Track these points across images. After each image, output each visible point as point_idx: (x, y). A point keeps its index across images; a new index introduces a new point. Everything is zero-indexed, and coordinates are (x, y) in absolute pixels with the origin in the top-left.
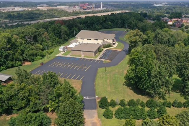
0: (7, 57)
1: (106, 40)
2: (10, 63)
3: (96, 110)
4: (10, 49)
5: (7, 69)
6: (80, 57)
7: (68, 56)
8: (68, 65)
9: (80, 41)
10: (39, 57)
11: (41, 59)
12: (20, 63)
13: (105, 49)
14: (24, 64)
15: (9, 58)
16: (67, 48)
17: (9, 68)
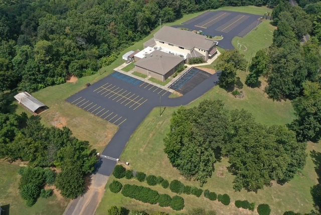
0: (46, 72)
1: (196, 49)
2: (49, 80)
3: (108, 177)
4: (50, 61)
5: (46, 86)
6: (143, 80)
7: (129, 74)
8: (118, 93)
9: (158, 45)
10: (89, 70)
11: (93, 74)
12: (63, 79)
13: (190, 66)
14: (69, 80)
15: (49, 74)
16: (133, 57)
17: (48, 85)
